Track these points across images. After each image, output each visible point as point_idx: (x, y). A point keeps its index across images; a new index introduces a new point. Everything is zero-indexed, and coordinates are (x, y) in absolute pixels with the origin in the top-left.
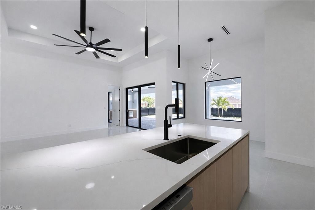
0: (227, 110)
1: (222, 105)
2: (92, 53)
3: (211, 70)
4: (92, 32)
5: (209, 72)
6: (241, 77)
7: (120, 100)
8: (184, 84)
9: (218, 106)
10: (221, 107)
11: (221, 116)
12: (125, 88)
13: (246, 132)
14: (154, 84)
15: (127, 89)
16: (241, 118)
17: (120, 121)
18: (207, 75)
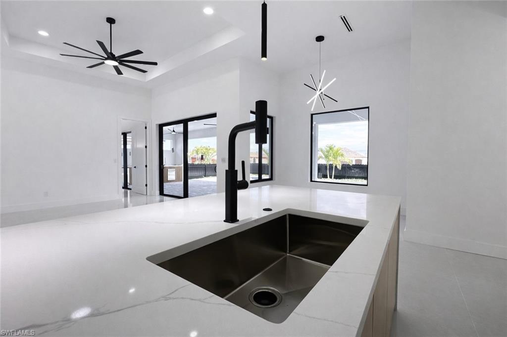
0: (341, 167)
1: (333, 159)
2: (113, 67)
3: (320, 90)
4: (112, 25)
5: (318, 93)
6: (368, 108)
7: (146, 147)
8: (271, 118)
9: (328, 161)
10: (331, 163)
11: (331, 177)
12: (157, 125)
14: (214, 115)
15: (161, 127)
17: (146, 185)
18: (314, 99)
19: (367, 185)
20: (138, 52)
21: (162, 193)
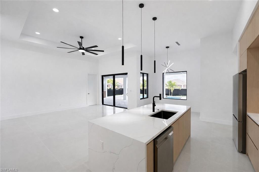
2: (81, 53)
3: (168, 67)
4: (82, 39)
5: (167, 68)
6: (186, 71)
8: (147, 74)
9: (169, 88)
11: (171, 95)
12: (101, 76)
13: (189, 107)
14: (126, 73)
15: (103, 76)
16: (186, 96)
19: (186, 100)
20: (96, 46)
21: (103, 104)
